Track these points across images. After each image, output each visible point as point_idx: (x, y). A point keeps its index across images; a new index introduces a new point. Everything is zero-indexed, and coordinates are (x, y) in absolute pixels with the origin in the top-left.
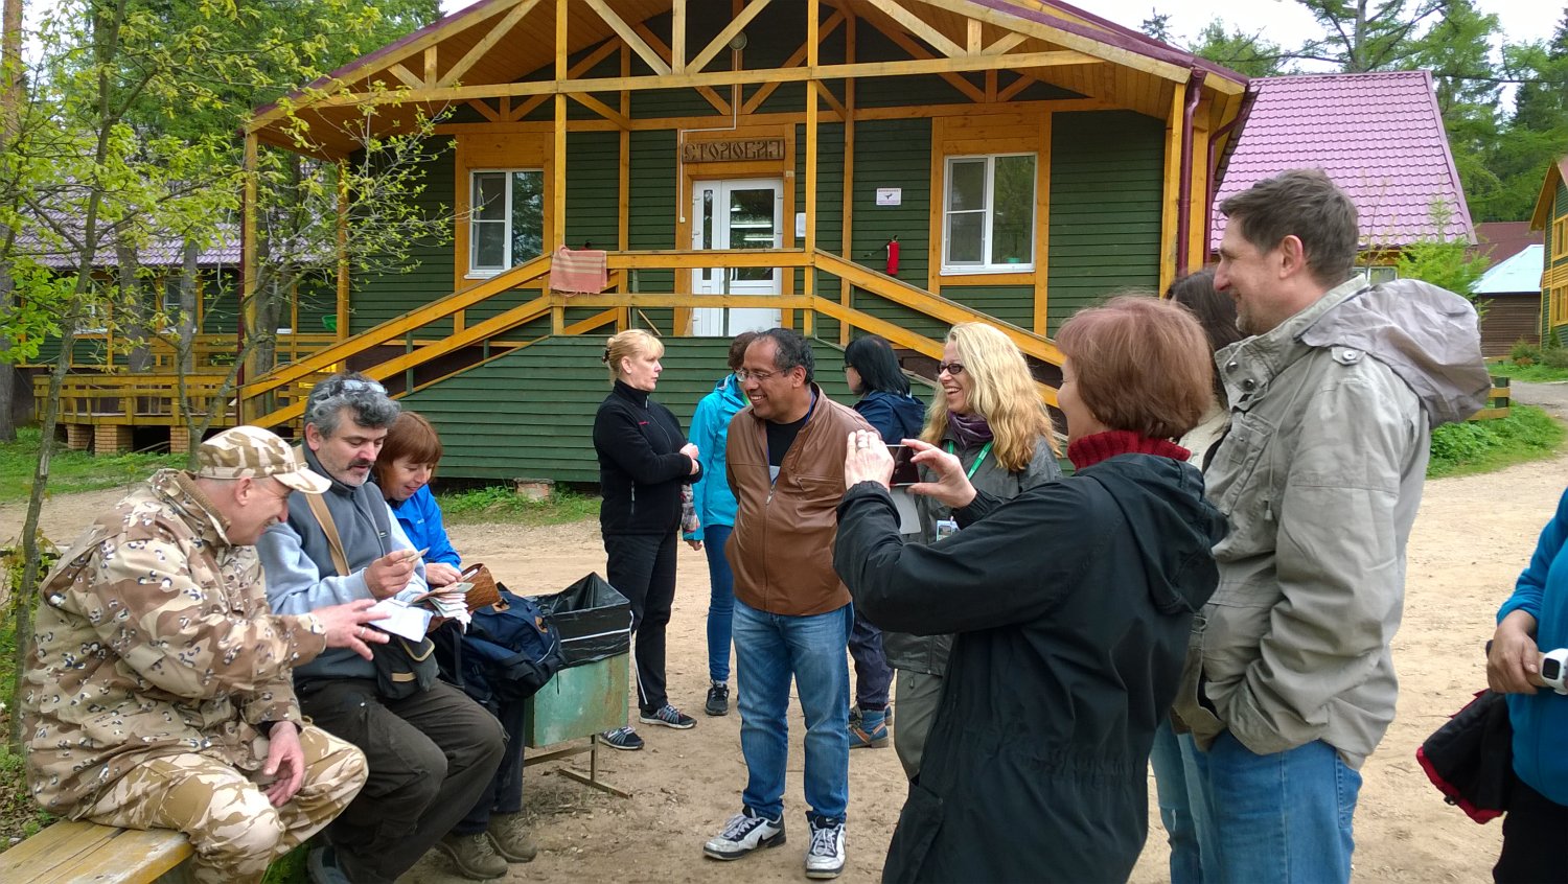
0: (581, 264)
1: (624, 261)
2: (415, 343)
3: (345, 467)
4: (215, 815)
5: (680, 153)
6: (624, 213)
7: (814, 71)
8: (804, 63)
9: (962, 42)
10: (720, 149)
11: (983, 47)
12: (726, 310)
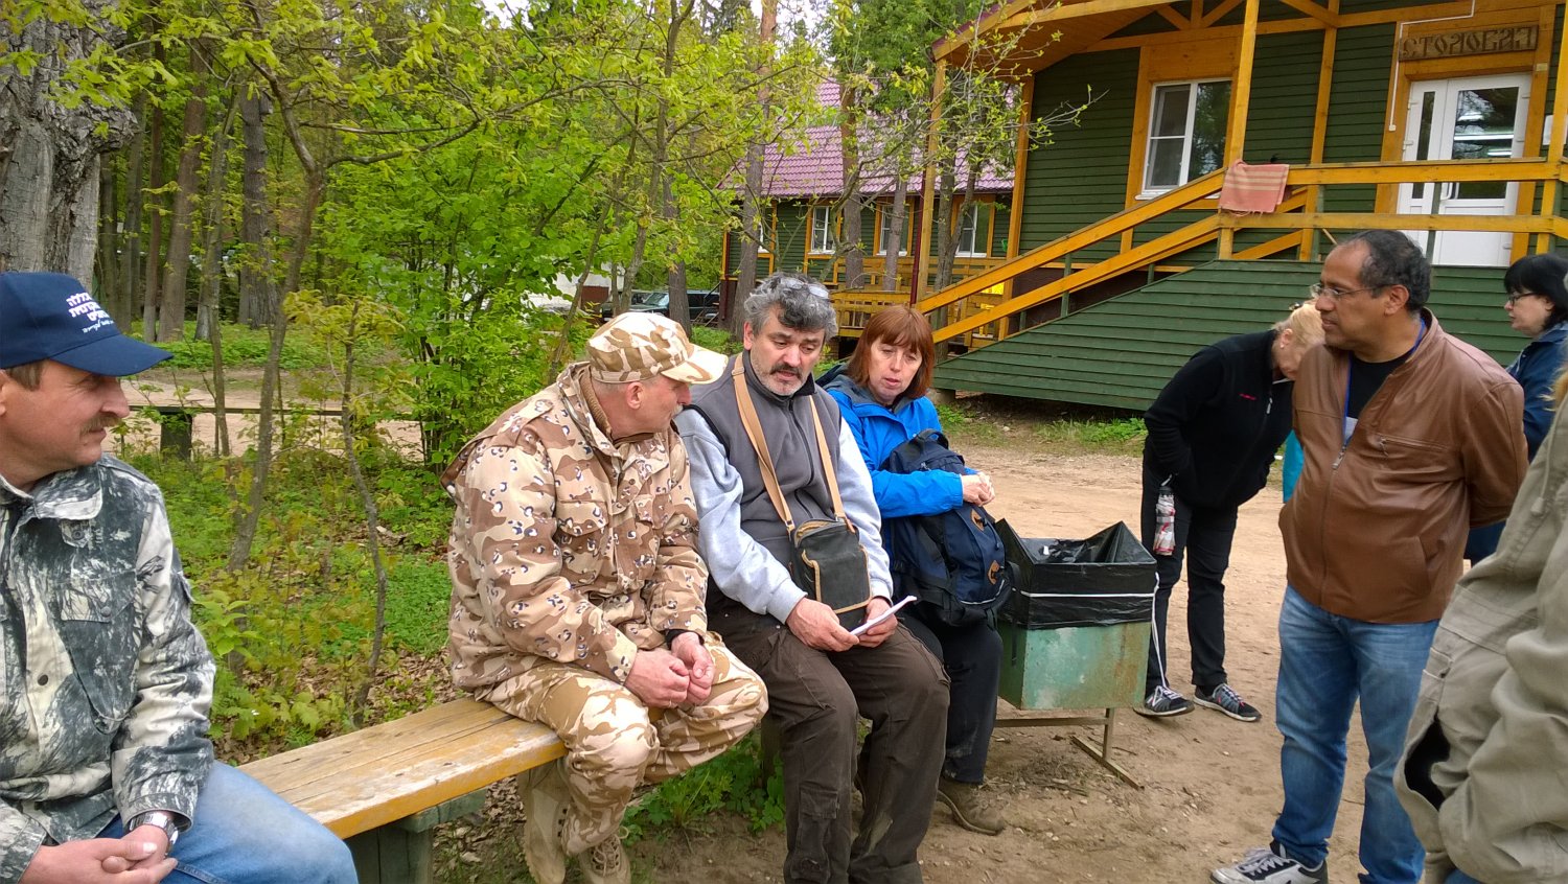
0: (1258, 180)
1: (1315, 175)
2: (1074, 266)
3: (769, 370)
4: (586, 722)
5: (1397, 50)
10: (1449, 41)
12: (1432, 233)
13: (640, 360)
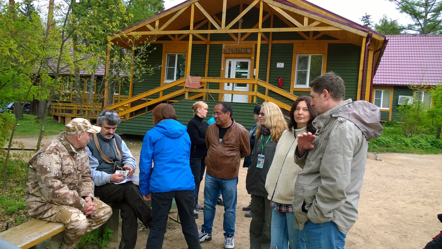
0: (194, 80)
1: (206, 80)
2: (149, 99)
4: (72, 220)
5: (223, 51)
6: (207, 67)
7: (260, 30)
8: (258, 28)
9: (302, 23)
10: (234, 50)
11: (308, 25)
12: (232, 95)
13: (81, 128)
